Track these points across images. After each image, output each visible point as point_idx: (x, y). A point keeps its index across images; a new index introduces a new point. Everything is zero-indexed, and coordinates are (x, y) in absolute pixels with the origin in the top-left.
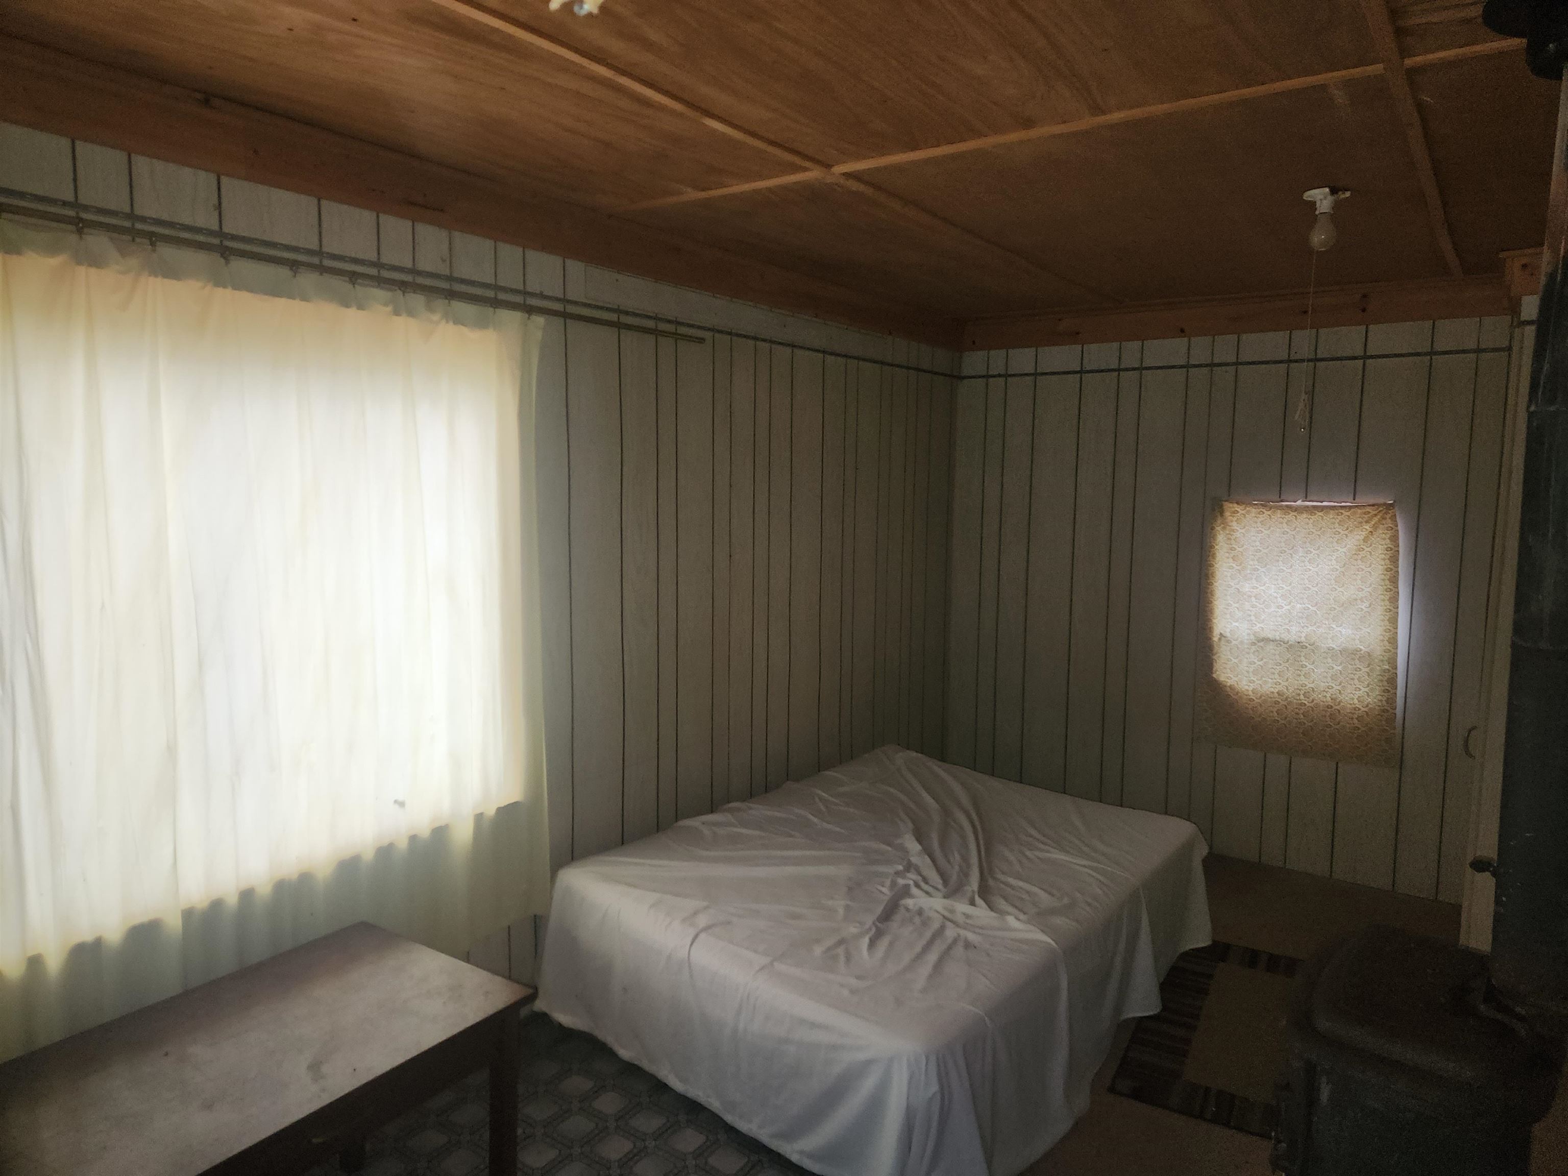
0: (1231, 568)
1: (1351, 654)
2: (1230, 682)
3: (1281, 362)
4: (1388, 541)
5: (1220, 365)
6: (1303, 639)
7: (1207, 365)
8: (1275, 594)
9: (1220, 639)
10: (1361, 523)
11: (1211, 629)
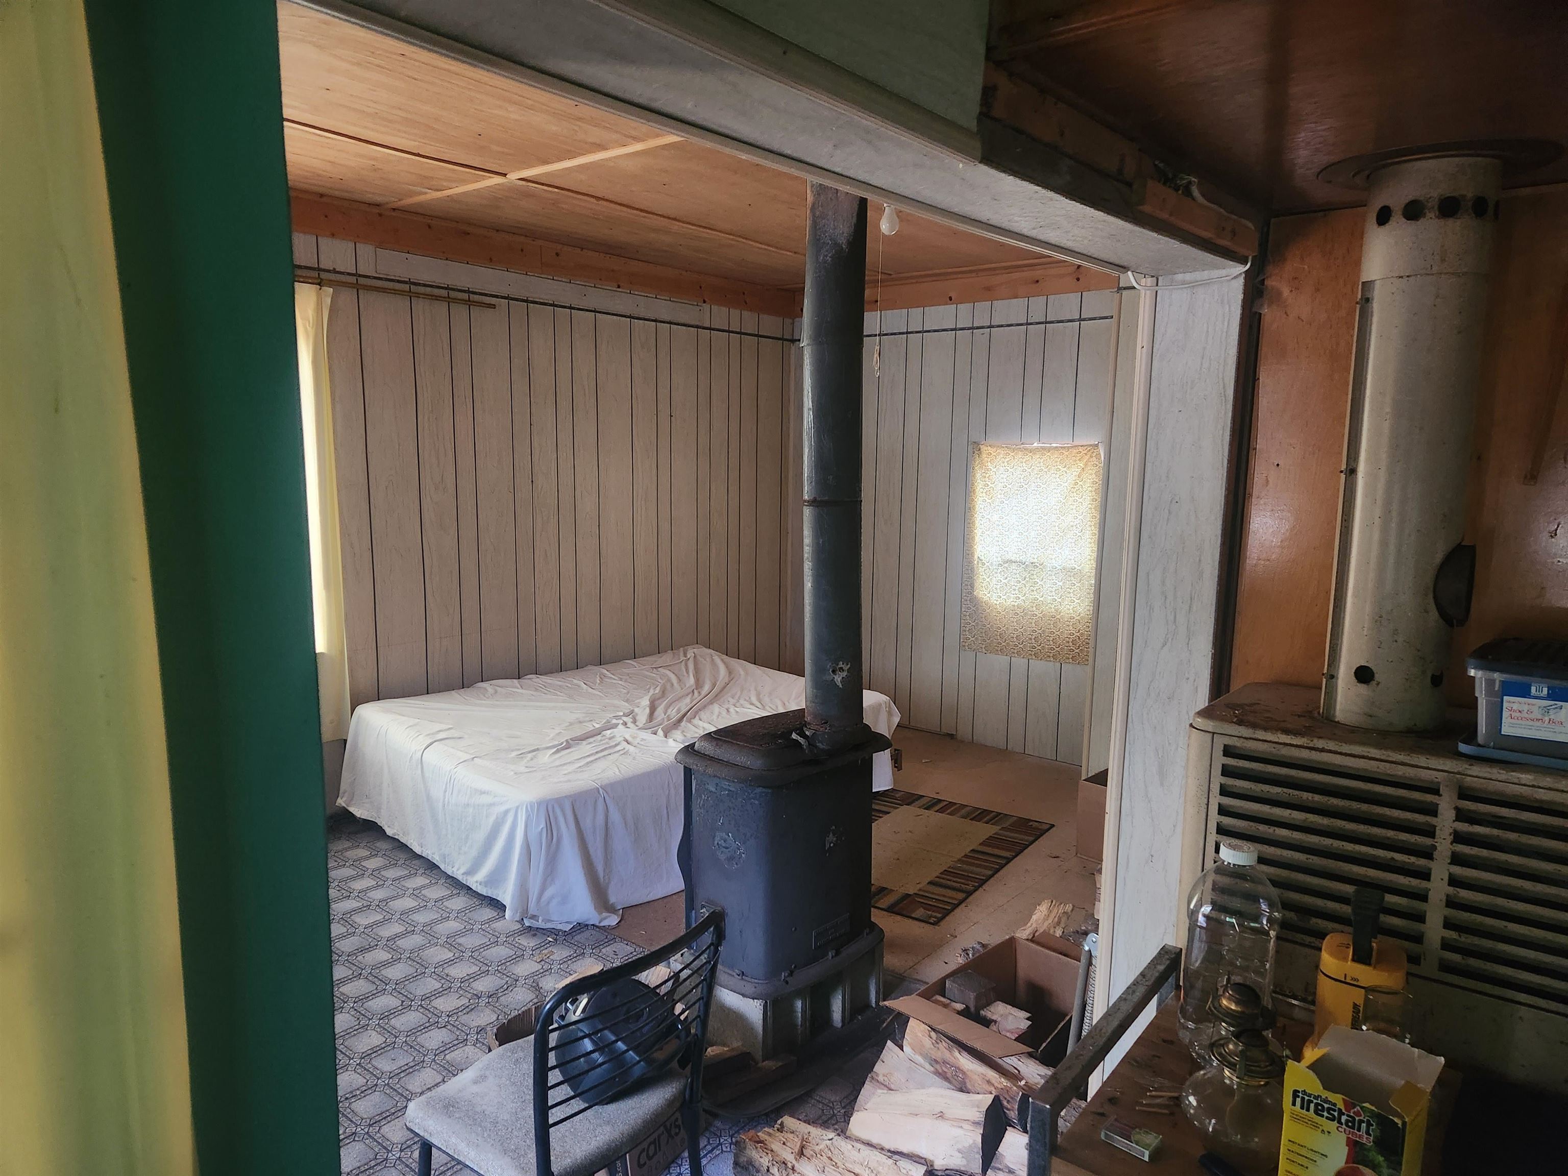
0: (984, 501)
1: (1069, 572)
2: (985, 598)
3: (1021, 325)
4: (1094, 476)
5: (978, 328)
6: (1035, 560)
7: (969, 329)
8: (1017, 523)
9: (978, 562)
10: (1075, 461)
11: (972, 555)
